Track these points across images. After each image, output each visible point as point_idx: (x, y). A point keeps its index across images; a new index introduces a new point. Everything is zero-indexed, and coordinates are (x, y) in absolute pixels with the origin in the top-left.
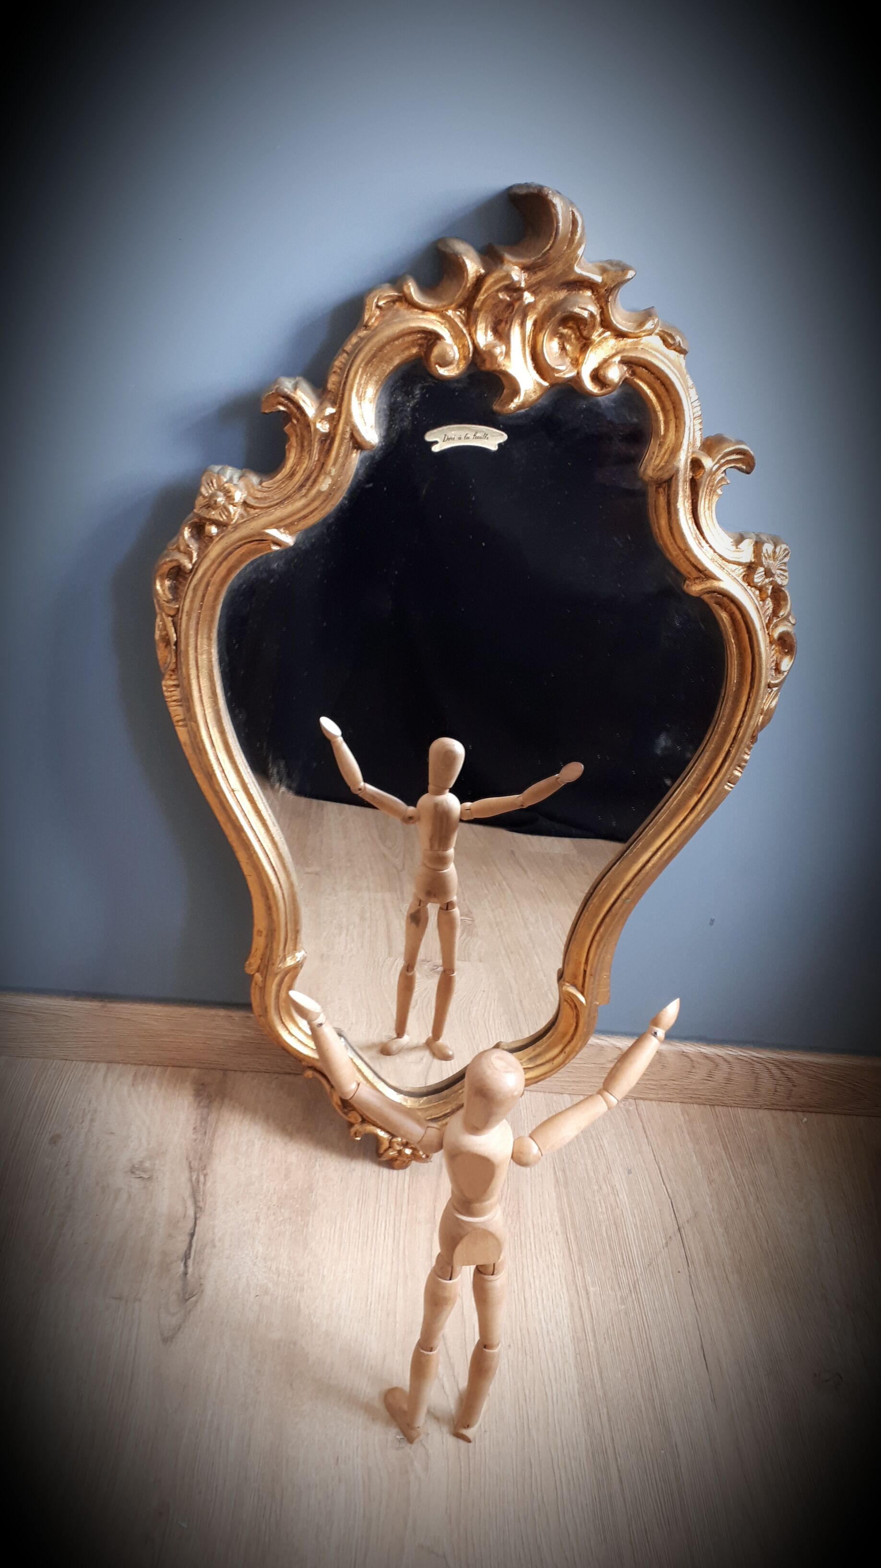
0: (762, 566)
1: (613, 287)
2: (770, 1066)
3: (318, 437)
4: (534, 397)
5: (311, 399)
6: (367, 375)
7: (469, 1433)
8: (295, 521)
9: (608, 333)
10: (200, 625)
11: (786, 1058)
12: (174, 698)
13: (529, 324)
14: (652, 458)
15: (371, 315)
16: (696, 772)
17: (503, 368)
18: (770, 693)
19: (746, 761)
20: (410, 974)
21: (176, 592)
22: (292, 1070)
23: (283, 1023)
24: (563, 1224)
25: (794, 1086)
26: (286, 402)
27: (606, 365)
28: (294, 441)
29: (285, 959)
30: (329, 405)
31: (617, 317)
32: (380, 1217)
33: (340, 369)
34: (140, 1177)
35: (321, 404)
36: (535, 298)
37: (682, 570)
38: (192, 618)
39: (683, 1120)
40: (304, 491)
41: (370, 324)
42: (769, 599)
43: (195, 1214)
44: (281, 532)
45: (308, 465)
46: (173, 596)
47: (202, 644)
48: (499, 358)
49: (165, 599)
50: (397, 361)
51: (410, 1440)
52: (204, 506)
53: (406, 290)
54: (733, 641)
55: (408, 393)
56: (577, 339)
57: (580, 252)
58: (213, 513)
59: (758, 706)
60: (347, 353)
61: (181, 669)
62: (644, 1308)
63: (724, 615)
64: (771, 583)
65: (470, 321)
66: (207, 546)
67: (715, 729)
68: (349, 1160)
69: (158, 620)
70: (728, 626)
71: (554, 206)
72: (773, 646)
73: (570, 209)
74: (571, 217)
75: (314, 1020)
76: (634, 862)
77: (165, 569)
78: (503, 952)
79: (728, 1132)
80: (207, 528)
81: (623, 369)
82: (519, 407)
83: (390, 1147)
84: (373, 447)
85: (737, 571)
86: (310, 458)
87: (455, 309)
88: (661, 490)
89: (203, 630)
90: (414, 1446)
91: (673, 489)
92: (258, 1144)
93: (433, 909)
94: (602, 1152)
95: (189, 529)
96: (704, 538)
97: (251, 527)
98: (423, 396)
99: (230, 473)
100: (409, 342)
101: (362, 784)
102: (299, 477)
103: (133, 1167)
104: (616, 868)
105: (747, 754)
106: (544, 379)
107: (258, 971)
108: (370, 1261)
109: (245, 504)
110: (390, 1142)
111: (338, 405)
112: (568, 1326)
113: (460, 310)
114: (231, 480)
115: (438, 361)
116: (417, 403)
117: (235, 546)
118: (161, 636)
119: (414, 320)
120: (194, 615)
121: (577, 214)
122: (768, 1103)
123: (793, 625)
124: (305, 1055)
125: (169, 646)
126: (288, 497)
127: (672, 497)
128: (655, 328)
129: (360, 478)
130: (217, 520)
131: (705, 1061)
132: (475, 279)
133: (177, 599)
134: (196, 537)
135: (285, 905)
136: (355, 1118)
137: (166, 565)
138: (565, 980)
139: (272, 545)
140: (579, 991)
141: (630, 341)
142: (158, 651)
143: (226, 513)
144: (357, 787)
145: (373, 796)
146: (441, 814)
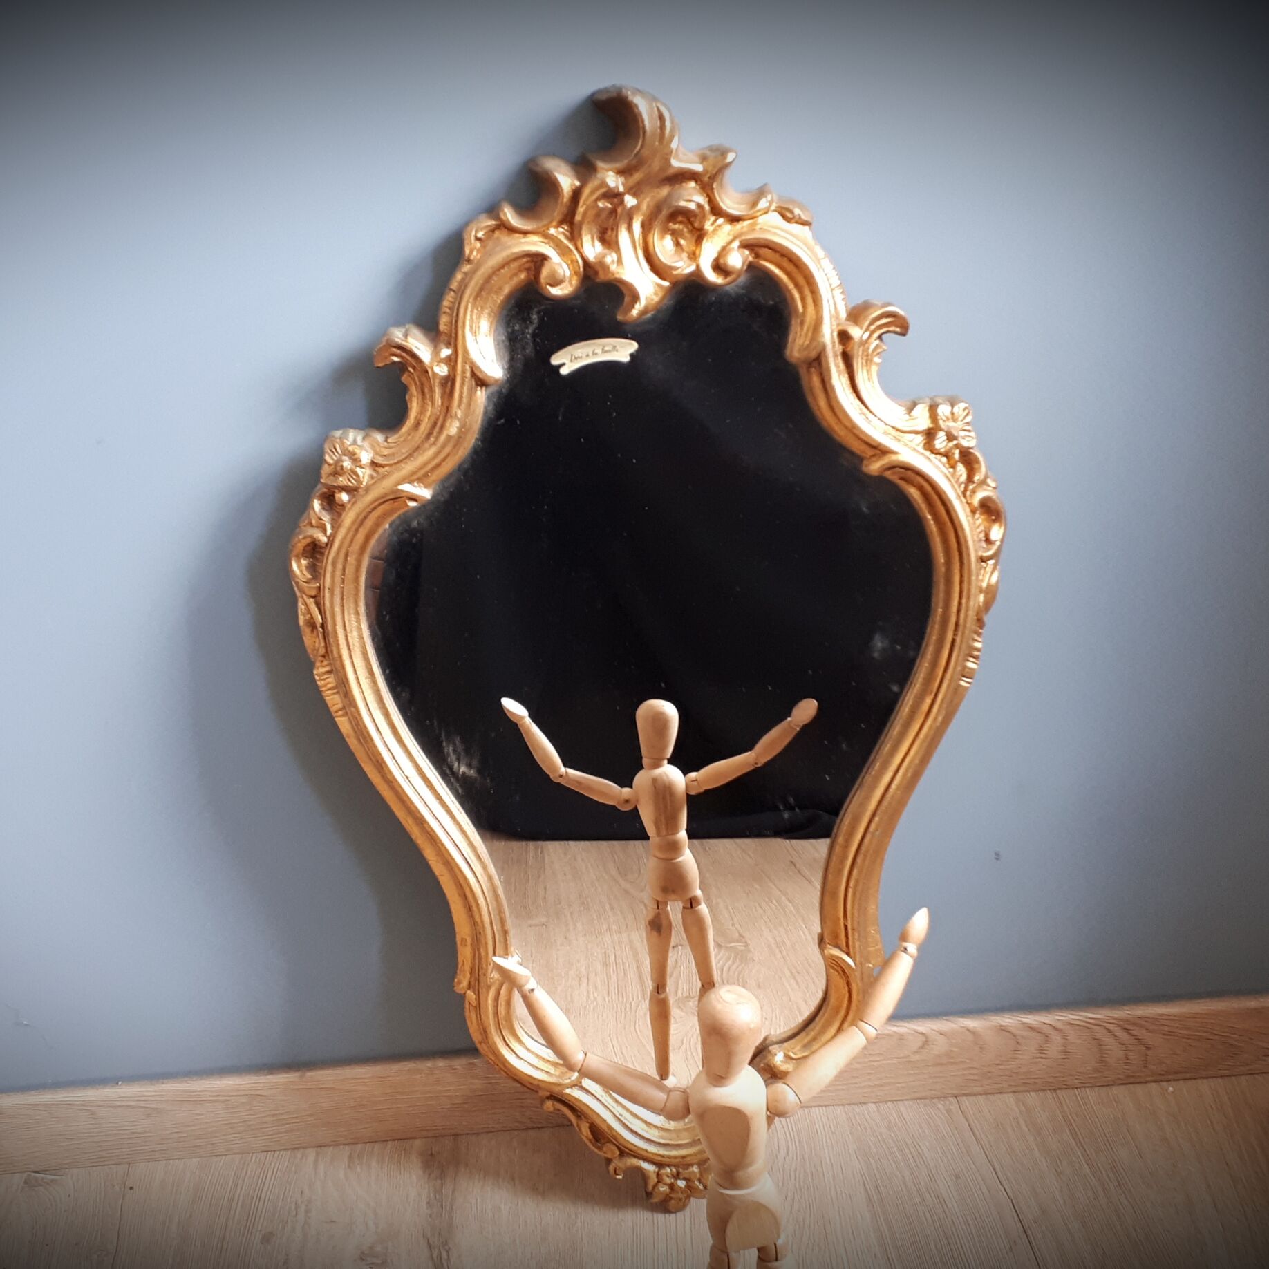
0: (941, 430)
1: (716, 174)
3: (437, 381)
4: (656, 299)
6: (477, 310)
8: (428, 472)
9: (721, 221)
10: (345, 600)
11: (1129, 1014)
12: (329, 686)
13: (636, 226)
14: (795, 339)
15: (472, 248)
17: (617, 276)
18: (985, 568)
19: (978, 650)
20: (662, 996)
21: (315, 571)
22: (534, 1122)
23: (508, 1045)
25: (1148, 1048)
26: (400, 352)
27: (725, 252)
28: (413, 390)
30: (444, 347)
31: (728, 202)
33: (449, 308)
34: (372, 1264)
35: (435, 347)
36: (637, 199)
37: (855, 450)
38: (335, 593)
39: (1017, 1111)
40: (432, 439)
41: (472, 257)
42: (959, 464)
44: (414, 486)
45: (432, 411)
46: (312, 575)
47: (349, 621)
48: (611, 267)
49: (304, 580)
50: (506, 290)
52: (331, 474)
53: (502, 216)
54: (929, 517)
55: (526, 320)
56: (690, 232)
57: (674, 145)
58: (341, 479)
59: (975, 583)
60: (454, 291)
61: (332, 652)
63: (913, 492)
64: (957, 446)
65: (574, 236)
66: (340, 515)
68: (616, 1210)
69: (300, 604)
71: (636, 106)
72: (977, 515)
73: (654, 106)
74: (656, 113)
75: (524, 986)
77: (300, 546)
78: (788, 974)
79: (1075, 1117)
80: (337, 496)
81: (745, 253)
82: (644, 312)
83: (658, 1182)
84: (497, 381)
85: (915, 440)
86: (433, 403)
87: (557, 227)
88: (813, 370)
89: (349, 606)
91: (825, 366)
93: (674, 910)
95: (319, 500)
96: (871, 412)
97: (383, 487)
98: (541, 320)
99: (353, 437)
100: (515, 268)
101: (563, 769)
102: (425, 426)
103: (362, 1253)
105: (977, 641)
106: (664, 279)
107: (469, 988)
109: (374, 464)
110: (658, 1175)
111: (453, 346)
113: (563, 226)
114: (355, 442)
115: (548, 282)
116: (537, 328)
117: (369, 510)
118: (305, 621)
119: (516, 245)
120: (337, 592)
121: (663, 109)
122: (1121, 1077)
123: (995, 488)
124: (540, 1081)
125: (315, 631)
126: (418, 448)
127: (825, 374)
128: (770, 206)
129: (490, 415)
130: (346, 486)
131: (1031, 1034)
132: (571, 193)
133: (317, 576)
134: (327, 508)
135: (487, 902)
136: (613, 1153)
137: (300, 543)
138: (825, 943)
139: (407, 501)
140: (842, 950)
141: (746, 223)
142: (304, 638)
143: (354, 477)
144: (557, 775)
145: (579, 783)
146: (663, 791)
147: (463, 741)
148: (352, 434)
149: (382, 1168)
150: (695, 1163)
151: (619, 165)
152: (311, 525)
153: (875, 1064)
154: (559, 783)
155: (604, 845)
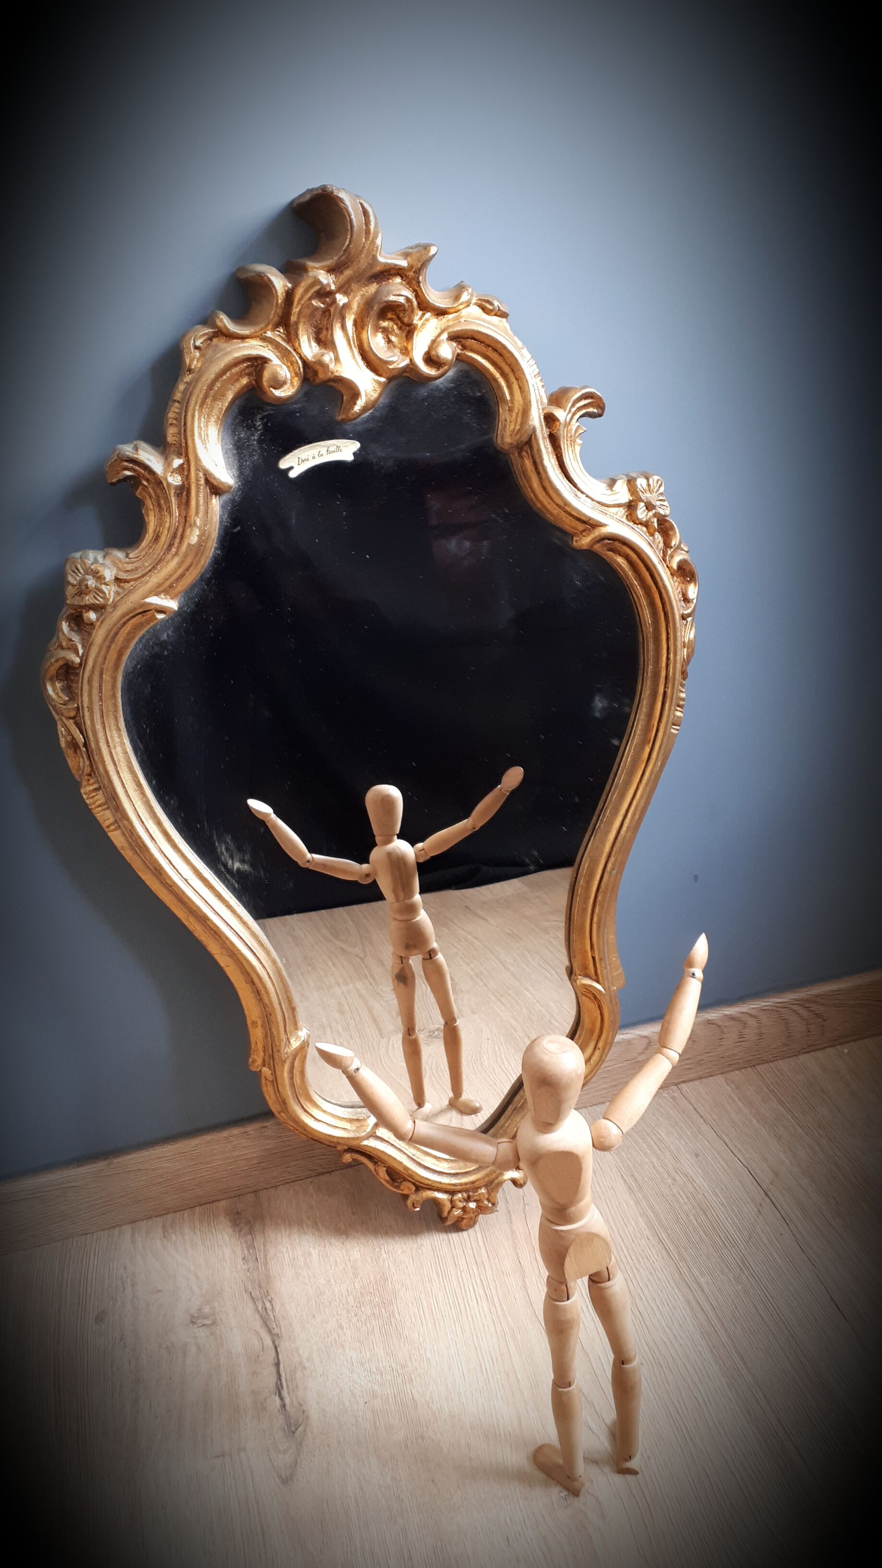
0: (642, 501)
1: (422, 265)
2: (795, 1007)
3: (172, 491)
4: (375, 395)
5: (154, 455)
6: (204, 417)
7: (633, 1464)
8: (173, 583)
9: (428, 315)
10: (104, 717)
11: (807, 995)
12: (98, 803)
13: (349, 323)
14: (505, 426)
15: (193, 359)
16: (640, 723)
17: (337, 374)
18: (686, 625)
19: (683, 700)
20: (413, 1037)
21: (71, 692)
22: (324, 1168)
23: (306, 1111)
24: (651, 1227)
25: (825, 1020)
26: (131, 465)
27: (436, 344)
28: (149, 503)
29: (289, 1042)
30: (175, 457)
31: (432, 297)
32: (466, 1282)
33: (176, 419)
34: (204, 1325)
35: (166, 458)
36: (348, 298)
37: (567, 528)
38: (95, 711)
39: (730, 1089)
40: (174, 550)
41: (193, 367)
42: (657, 533)
43: (274, 1342)
44: (162, 598)
45: (170, 522)
46: (68, 697)
47: (112, 737)
48: (330, 365)
49: (61, 702)
50: (230, 396)
51: (575, 1493)
52: (76, 594)
53: (219, 323)
55: (250, 427)
56: (400, 328)
57: (379, 241)
58: (87, 598)
59: (679, 639)
60: (178, 402)
61: (97, 768)
62: (761, 1282)
63: (620, 560)
64: (655, 515)
65: (291, 337)
66: (90, 634)
67: (645, 675)
69: (59, 727)
70: (627, 570)
71: (341, 200)
72: (675, 578)
73: (358, 201)
74: (361, 208)
75: (350, 1066)
76: (608, 832)
77: (53, 670)
79: (777, 1086)
80: (85, 615)
81: (453, 345)
82: (364, 409)
83: (453, 1207)
84: (230, 489)
85: (619, 512)
86: (171, 515)
87: (273, 330)
88: (524, 454)
89: (110, 722)
90: (581, 1498)
91: (535, 448)
92: (315, 1253)
94: (663, 1146)
95: (66, 622)
96: (579, 489)
97: (130, 601)
98: (265, 425)
99: (93, 557)
100: (237, 373)
101: (309, 856)
102: (164, 538)
103: (193, 1317)
104: (592, 844)
105: (682, 692)
106: (380, 375)
107: (264, 1065)
108: (470, 1328)
109: (117, 580)
110: (451, 1201)
111: (184, 455)
112: (693, 1325)
113: (278, 329)
114: (96, 561)
115: (272, 384)
116: (261, 435)
117: (119, 625)
118: (67, 742)
119: (236, 350)
120: (96, 707)
121: (365, 205)
122: (804, 1046)
123: (687, 552)
124: (338, 1138)
125: (78, 751)
126: (160, 561)
127: (536, 456)
128: (471, 299)
129: (225, 524)
130: (94, 605)
131: (732, 1023)
132: (284, 295)
133: (74, 697)
134: (76, 628)
135: (274, 985)
136: (408, 1188)
137: (53, 666)
138: (576, 975)
139: (156, 614)
140: (593, 980)
141: (450, 316)
142: (68, 760)
143: (101, 595)
144: (305, 860)
145: (324, 865)
146: (396, 862)
147: (234, 839)
148: (91, 555)
149: (195, 1233)
150: (483, 1186)
151: (329, 262)
152: (61, 647)
153: (609, 1068)
154: (307, 868)
155: (313, 914)
